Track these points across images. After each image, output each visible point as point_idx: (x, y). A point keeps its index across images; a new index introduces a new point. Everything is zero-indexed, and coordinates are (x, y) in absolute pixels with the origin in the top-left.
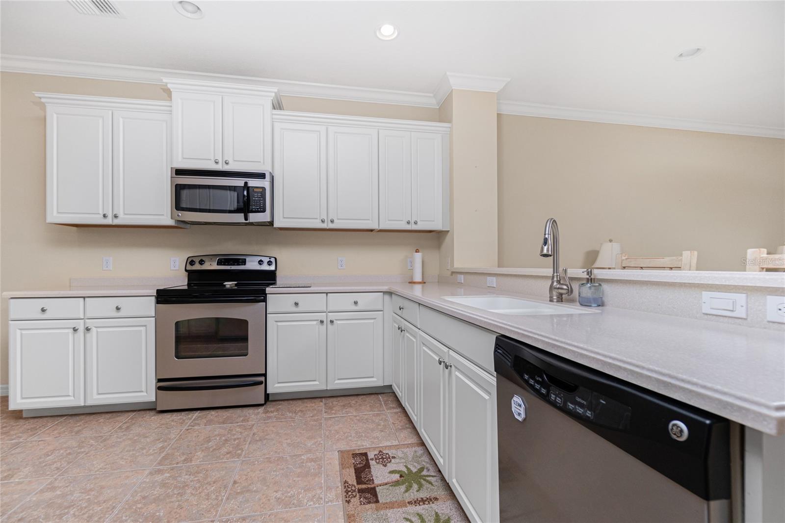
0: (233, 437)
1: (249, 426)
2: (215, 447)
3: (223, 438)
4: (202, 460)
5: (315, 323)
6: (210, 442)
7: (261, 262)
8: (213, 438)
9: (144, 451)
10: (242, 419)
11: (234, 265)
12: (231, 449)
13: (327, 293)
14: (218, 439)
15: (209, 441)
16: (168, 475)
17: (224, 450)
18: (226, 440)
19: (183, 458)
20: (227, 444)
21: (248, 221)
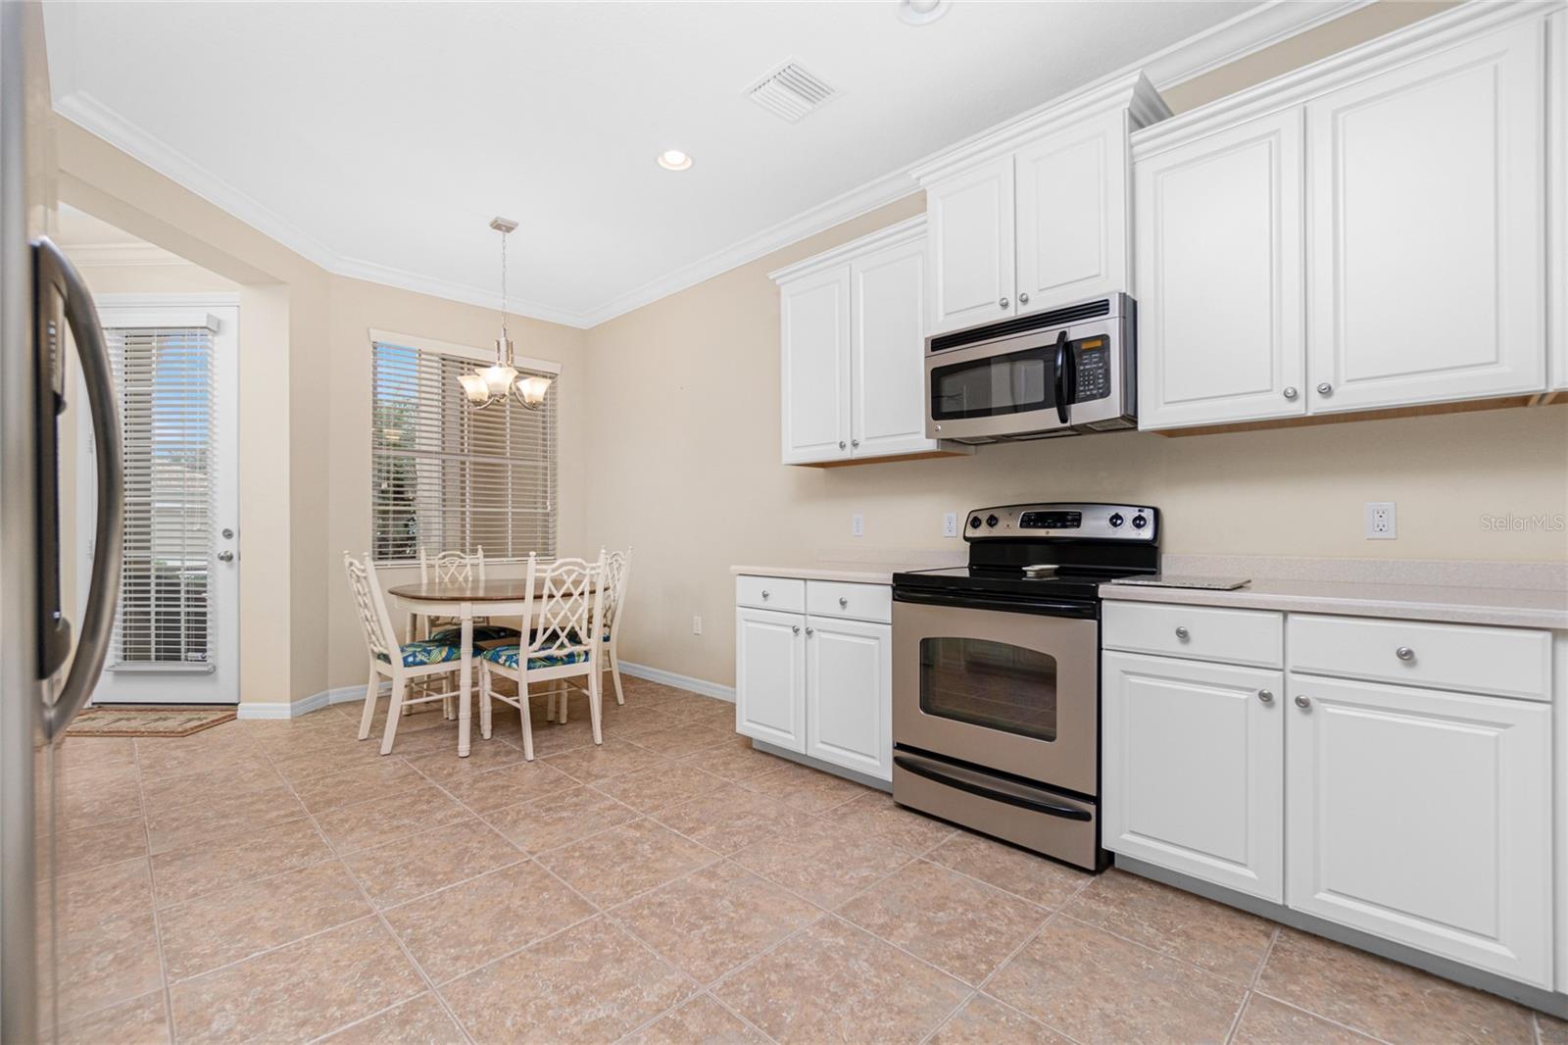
0: (988, 923)
1: (1037, 912)
2: (943, 928)
3: (970, 916)
4: (907, 943)
5: (1243, 695)
6: (943, 910)
7: (1116, 520)
8: (952, 905)
9: (839, 872)
10: (1029, 887)
11: (1054, 527)
12: (970, 951)
13: (1285, 613)
14: (960, 910)
15: (941, 907)
16: (842, 942)
17: (957, 945)
18: (973, 923)
19: (881, 921)
20: (971, 933)
21: (1068, 424)
